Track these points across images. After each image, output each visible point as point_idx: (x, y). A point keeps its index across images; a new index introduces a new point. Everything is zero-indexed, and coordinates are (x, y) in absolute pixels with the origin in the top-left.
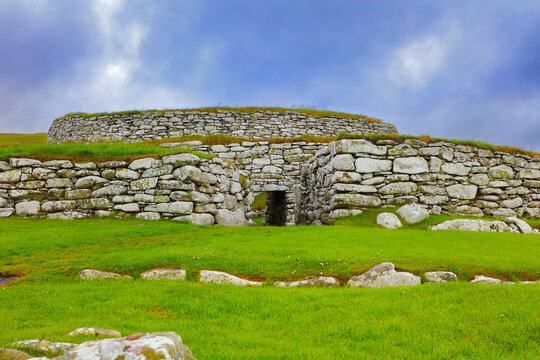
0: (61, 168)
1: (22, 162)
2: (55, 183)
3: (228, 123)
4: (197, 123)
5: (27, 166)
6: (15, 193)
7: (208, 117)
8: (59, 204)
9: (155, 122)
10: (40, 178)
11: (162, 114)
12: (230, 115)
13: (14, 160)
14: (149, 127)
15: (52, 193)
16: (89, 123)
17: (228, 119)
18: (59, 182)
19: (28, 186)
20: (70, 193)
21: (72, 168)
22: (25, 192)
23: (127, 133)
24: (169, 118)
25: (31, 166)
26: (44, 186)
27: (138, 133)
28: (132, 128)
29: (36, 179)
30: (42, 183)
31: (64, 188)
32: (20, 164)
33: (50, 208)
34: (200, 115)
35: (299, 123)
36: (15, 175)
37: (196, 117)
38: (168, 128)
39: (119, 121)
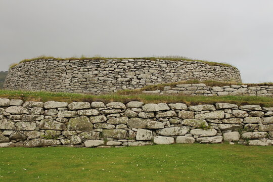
0: (254, 110)
1: (226, 105)
2: (250, 120)
3: (163, 67)
4: (144, 67)
5: (228, 108)
6: (223, 126)
7: (150, 64)
8: (256, 134)
9: (116, 66)
10: (239, 116)
11: (121, 60)
12: (164, 62)
13: (221, 104)
14: (112, 69)
15: (249, 127)
16: (63, 64)
17: (164, 65)
18: (254, 120)
19: (232, 122)
20: (262, 127)
21: (261, 111)
22: (230, 126)
23: (96, 72)
24: (125, 63)
25: (231, 109)
26: (243, 122)
27: (104, 72)
28: (99, 69)
29: (236, 117)
30: (242, 120)
31: (257, 123)
32: (225, 107)
33: (250, 137)
34: (145, 62)
35: (202, 69)
36: (221, 114)
37: (143, 63)
38: (124, 69)
39: (89, 64)
